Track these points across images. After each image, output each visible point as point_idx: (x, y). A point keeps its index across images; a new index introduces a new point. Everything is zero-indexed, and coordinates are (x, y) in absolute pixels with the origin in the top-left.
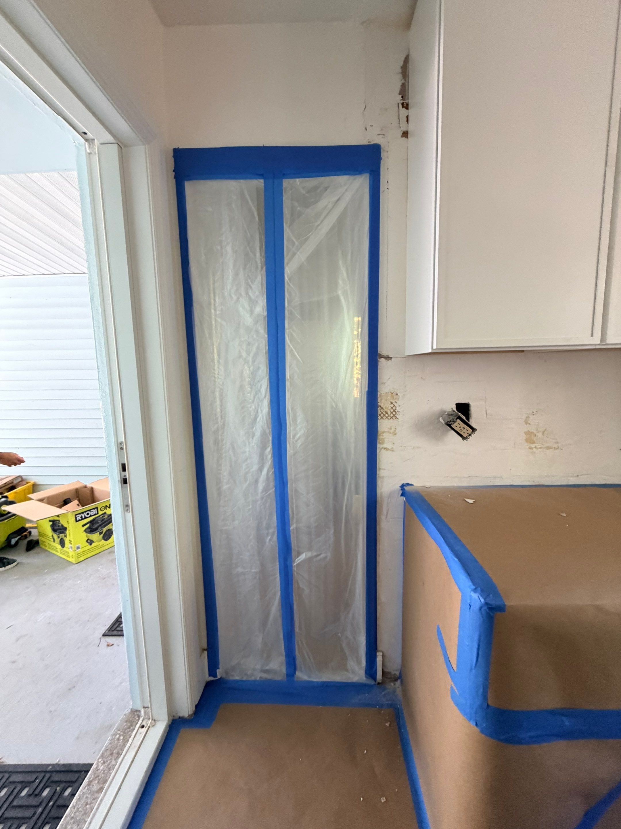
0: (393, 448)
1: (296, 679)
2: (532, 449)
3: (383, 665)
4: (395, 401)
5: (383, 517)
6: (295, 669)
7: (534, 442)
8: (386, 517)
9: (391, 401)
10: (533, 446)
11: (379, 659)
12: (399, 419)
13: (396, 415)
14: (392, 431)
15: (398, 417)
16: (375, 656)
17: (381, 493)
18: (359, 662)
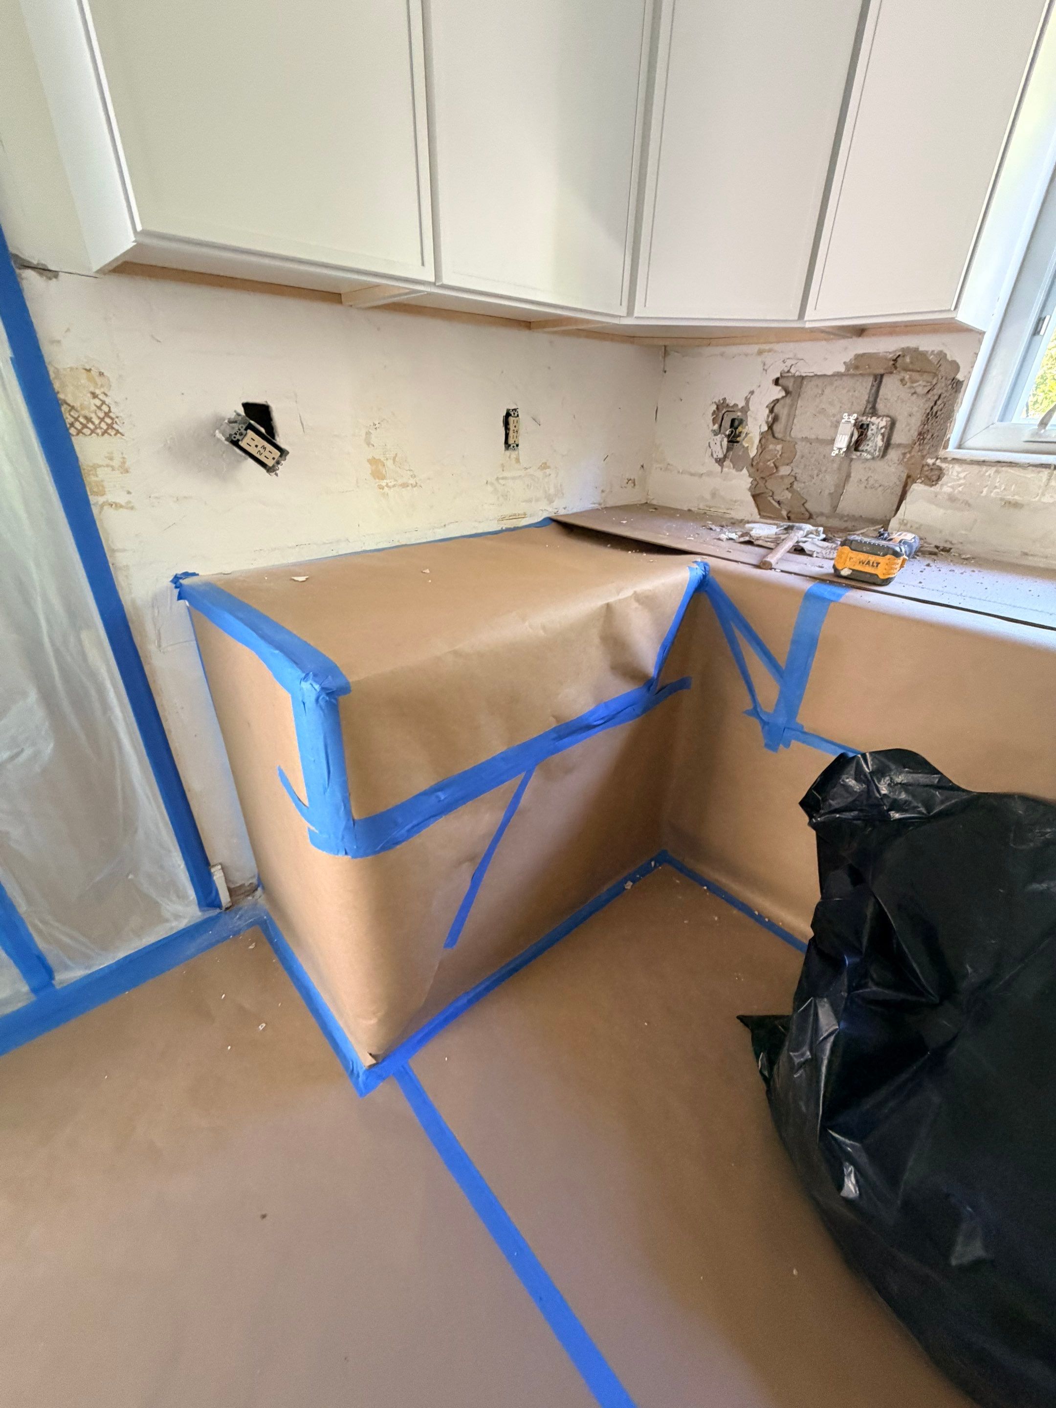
0: (129, 502)
1: (58, 987)
2: (383, 488)
3: (227, 880)
4: (102, 390)
5: (152, 647)
6: (49, 972)
7: (383, 478)
8: (159, 646)
9: (92, 389)
10: (383, 483)
11: (218, 876)
12: (126, 435)
13: (115, 426)
14: (116, 463)
15: (121, 430)
16: (210, 875)
17: (133, 602)
18: (182, 897)
